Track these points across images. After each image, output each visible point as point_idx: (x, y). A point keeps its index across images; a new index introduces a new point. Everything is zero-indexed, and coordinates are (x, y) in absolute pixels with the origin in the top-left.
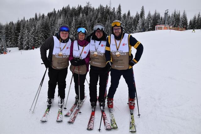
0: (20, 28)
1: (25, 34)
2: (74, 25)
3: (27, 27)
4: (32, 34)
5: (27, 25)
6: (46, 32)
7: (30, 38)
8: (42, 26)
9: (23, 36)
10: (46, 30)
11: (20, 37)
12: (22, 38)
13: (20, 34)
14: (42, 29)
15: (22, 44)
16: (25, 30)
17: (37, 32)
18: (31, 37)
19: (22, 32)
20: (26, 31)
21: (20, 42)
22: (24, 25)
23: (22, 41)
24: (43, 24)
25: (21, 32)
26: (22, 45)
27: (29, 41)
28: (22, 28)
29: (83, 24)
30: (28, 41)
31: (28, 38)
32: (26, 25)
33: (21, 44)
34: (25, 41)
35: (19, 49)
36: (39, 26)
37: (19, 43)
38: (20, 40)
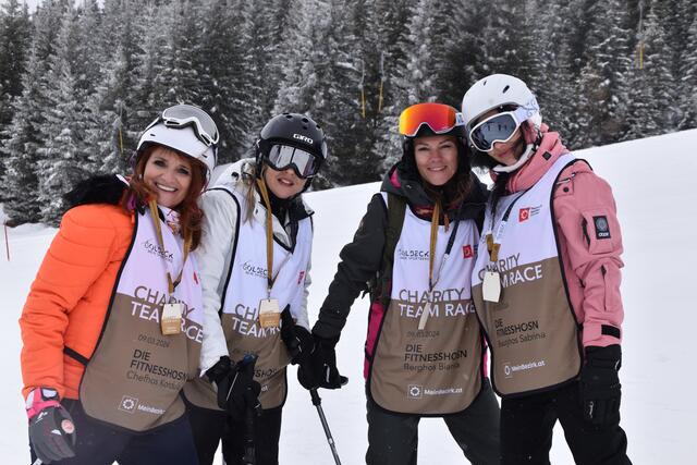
0: (20, 57)
1: (54, 105)
2: (422, 37)
3: (71, 57)
4: (102, 109)
5: (75, 40)
6: (214, 91)
7: (94, 133)
8: (183, 44)
9: (41, 120)
10: (215, 74)
11: (17, 126)
12: (31, 135)
13: (18, 102)
14: (184, 66)
15: (31, 180)
16: (58, 74)
17: (148, 88)
18: (100, 126)
19: (34, 91)
20: (66, 86)
21: (20, 165)
22: (51, 37)
23: (36, 158)
24: (192, 30)
25: (25, 93)
26: (35, 187)
27: (86, 159)
28: (32, 62)
29: (496, 24)
30: (77, 157)
31: (78, 137)
32: (64, 34)
33: (22, 183)
34: (55, 156)
35: (7, 218)
36: (162, 42)
37: (12, 171)
38: (20, 148)
